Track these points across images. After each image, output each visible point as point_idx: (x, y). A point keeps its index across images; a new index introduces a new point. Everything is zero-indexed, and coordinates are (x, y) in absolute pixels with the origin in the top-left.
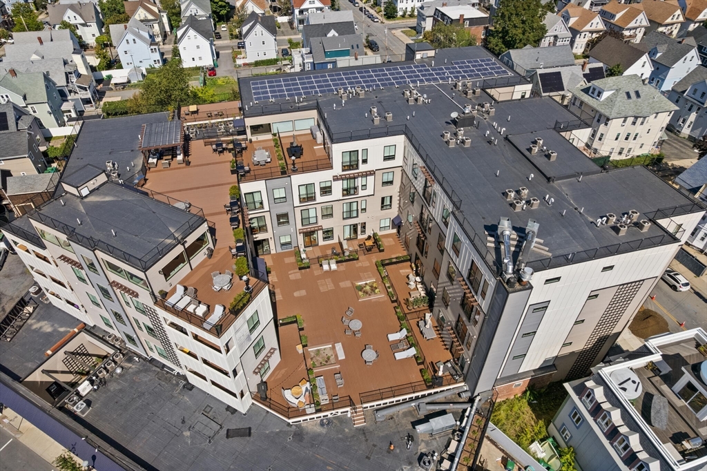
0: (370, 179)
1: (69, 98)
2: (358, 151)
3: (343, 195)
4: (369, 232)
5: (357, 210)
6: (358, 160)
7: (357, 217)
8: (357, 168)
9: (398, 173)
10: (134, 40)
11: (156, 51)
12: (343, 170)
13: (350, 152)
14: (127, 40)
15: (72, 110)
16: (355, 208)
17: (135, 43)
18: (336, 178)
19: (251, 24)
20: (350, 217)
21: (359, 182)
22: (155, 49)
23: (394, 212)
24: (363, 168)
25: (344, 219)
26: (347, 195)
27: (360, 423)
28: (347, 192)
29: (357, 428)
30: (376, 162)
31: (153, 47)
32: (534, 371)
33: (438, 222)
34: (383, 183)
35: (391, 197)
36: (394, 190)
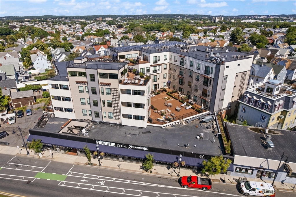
0: (160, 67)
1: (20, 76)
2: (157, 57)
3: (153, 73)
4: (160, 87)
5: (157, 78)
6: (157, 60)
7: (157, 81)
8: (157, 63)
9: (168, 65)
10: (41, 59)
11: (49, 63)
12: (153, 63)
13: (155, 57)
14: (38, 59)
15: (22, 79)
16: (156, 78)
17: (41, 60)
18: (151, 66)
19: (85, 53)
20: (155, 82)
21: (158, 68)
22: (49, 62)
23: (167, 80)
24: (159, 63)
25: (153, 82)
26: (154, 73)
27: (184, 124)
28: (154, 72)
29: (184, 126)
30: (162, 61)
31: (48, 61)
32: (226, 108)
33: (188, 68)
34: (164, 68)
35: (166, 74)
36: (167, 71)
